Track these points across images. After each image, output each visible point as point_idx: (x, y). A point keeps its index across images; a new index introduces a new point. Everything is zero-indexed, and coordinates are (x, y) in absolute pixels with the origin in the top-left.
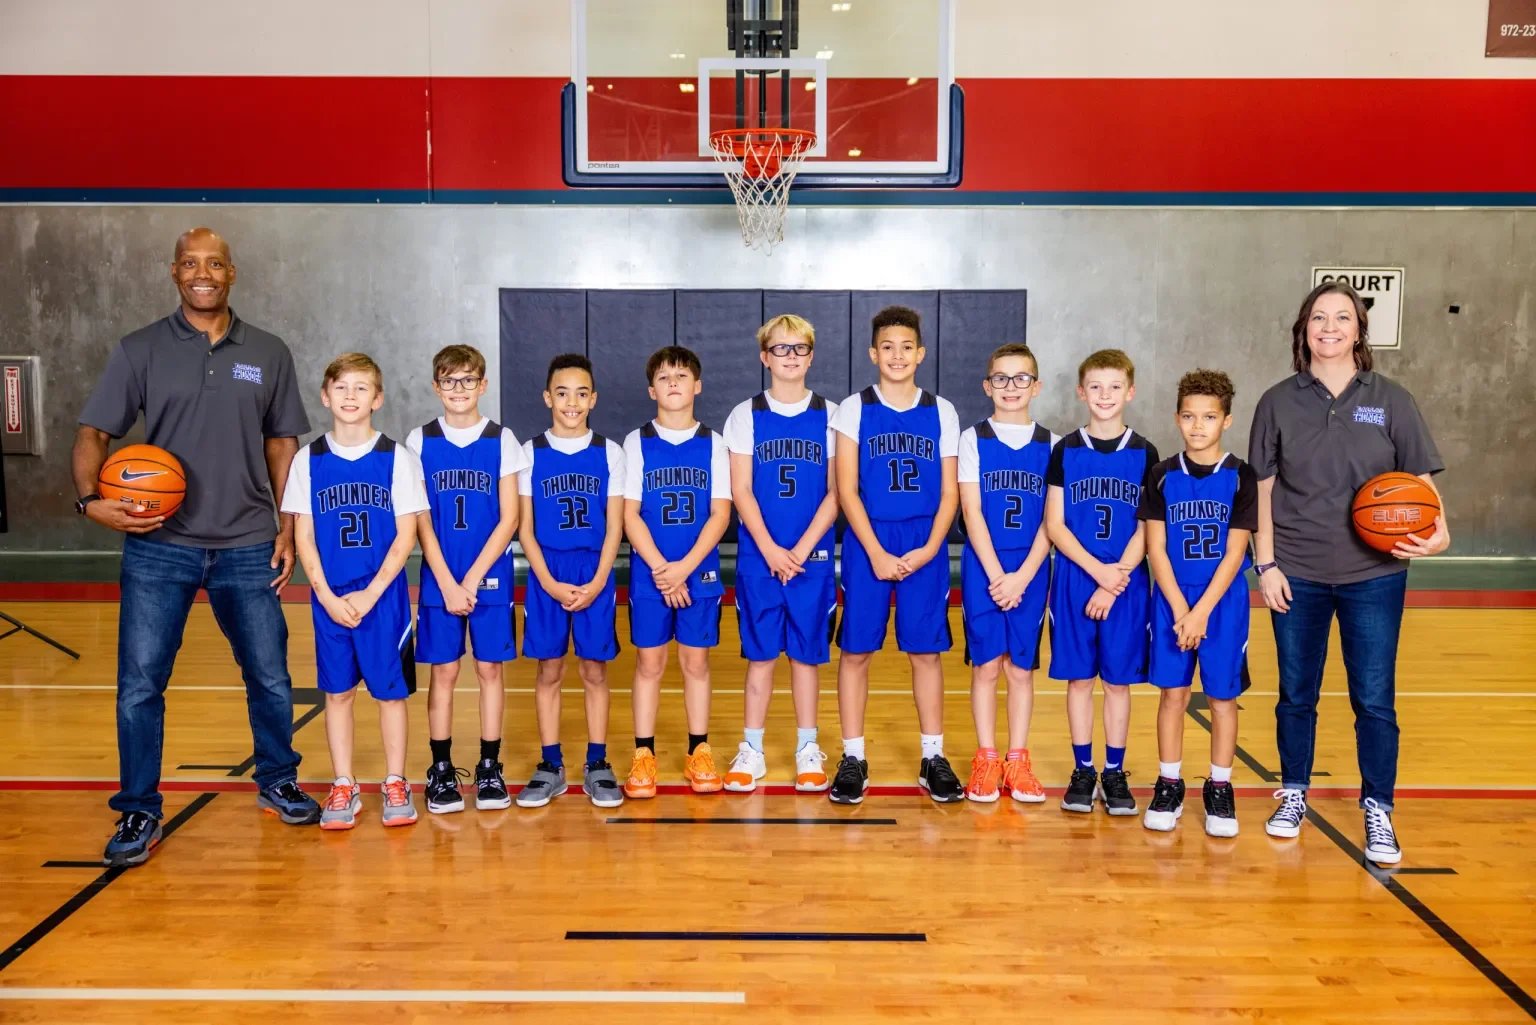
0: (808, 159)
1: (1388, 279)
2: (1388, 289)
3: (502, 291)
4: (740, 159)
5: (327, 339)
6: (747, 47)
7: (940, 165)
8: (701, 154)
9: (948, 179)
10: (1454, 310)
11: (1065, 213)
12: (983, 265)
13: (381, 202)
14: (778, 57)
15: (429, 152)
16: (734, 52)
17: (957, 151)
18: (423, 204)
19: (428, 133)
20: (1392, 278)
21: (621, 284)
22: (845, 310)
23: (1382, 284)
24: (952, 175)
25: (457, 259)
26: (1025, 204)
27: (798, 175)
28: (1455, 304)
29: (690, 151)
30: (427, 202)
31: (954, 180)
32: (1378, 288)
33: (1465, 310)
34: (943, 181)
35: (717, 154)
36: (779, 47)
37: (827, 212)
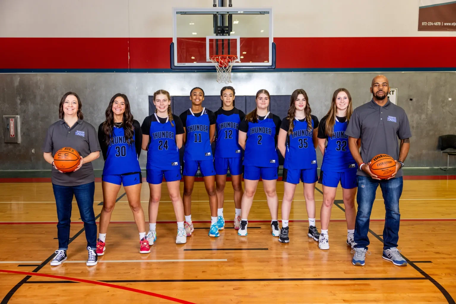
0: (236, 62)
1: (393, 91)
2: (393, 94)
3: (149, 96)
4: (218, 62)
5: (100, 110)
6: (219, 33)
7: (270, 63)
8: (207, 61)
9: (272, 67)
10: (411, 100)
11: (305, 74)
12: (282, 88)
13: (116, 72)
14: (227, 35)
15: (129, 58)
16: (215, 34)
17: (274, 60)
18: (127, 73)
19: (129, 53)
20: (394, 91)
21: (182, 94)
22: (244, 101)
23: (391, 93)
24: (273, 66)
25: (137, 88)
26: (294, 72)
27: (233, 66)
28: (411, 98)
29: (204, 60)
30: (128, 72)
31: (273, 67)
32: (390, 94)
33: (414, 100)
34: (271, 68)
35: (212, 61)
36: (227, 33)
37: (239, 74)
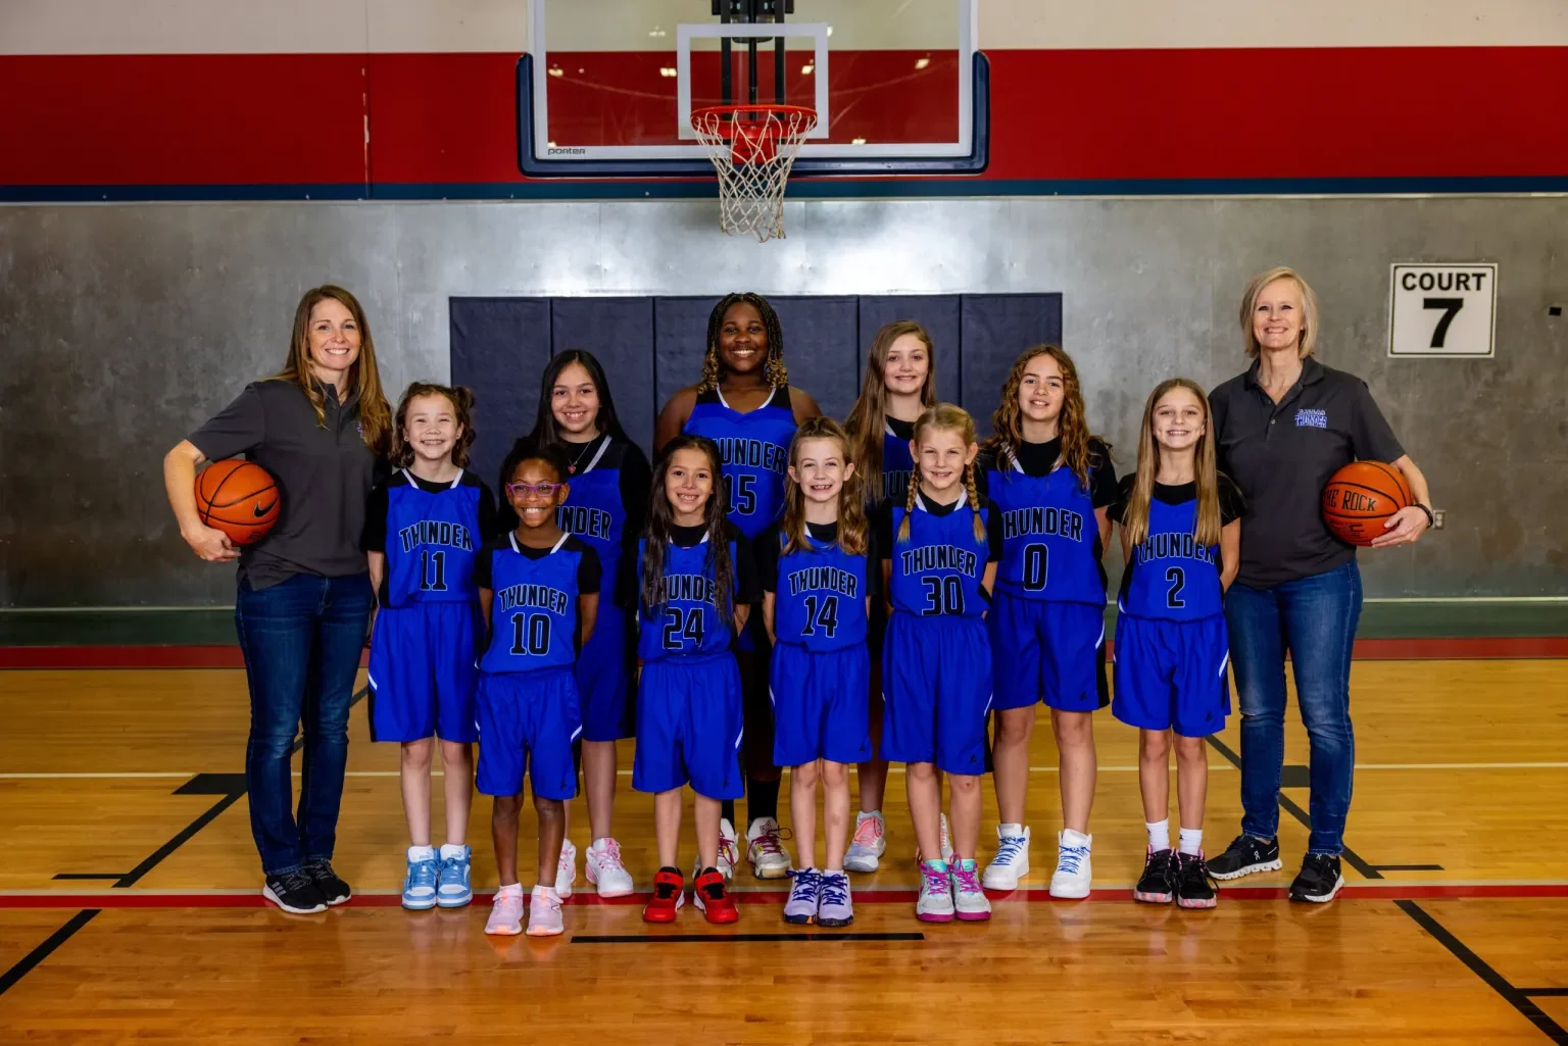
0: (809, 141)
1: (1479, 276)
2: (1478, 288)
3: (452, 300)
4: (727, 142)
5: (249, 358)
6: (735, 12)
7: (962, 147)
8: (680, 138)
9: (972, 164)
10: (1556, 312)
11: (1105, 204)
12: (1012, 264)
13: (312, 198)
14: (771, 22)
15: (367, 140)
16: (719, 17)
17: (982, 132)
18: (360, 201)
19: (366, 118)
20: (1484, 275)
21: (591, 291)
22: (851, 321)
23: (1472, 282)
24: (976, 158)
25: (400, 265)
26: (1059, 194)
27: (797, 160)
28: (1556, 305)
29: (669, 134)
30: (365, 198)
31: (978, 165)
32: (1467, 288)
34: (966, 166)
35: (699, 135)
36: (771, 12)
37: (830, 205)
